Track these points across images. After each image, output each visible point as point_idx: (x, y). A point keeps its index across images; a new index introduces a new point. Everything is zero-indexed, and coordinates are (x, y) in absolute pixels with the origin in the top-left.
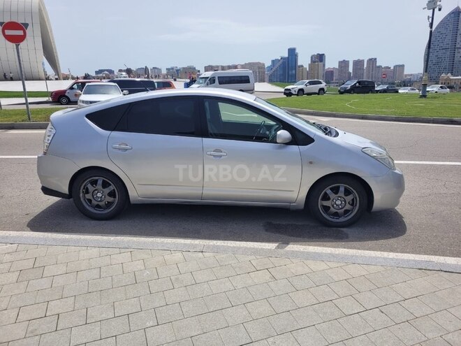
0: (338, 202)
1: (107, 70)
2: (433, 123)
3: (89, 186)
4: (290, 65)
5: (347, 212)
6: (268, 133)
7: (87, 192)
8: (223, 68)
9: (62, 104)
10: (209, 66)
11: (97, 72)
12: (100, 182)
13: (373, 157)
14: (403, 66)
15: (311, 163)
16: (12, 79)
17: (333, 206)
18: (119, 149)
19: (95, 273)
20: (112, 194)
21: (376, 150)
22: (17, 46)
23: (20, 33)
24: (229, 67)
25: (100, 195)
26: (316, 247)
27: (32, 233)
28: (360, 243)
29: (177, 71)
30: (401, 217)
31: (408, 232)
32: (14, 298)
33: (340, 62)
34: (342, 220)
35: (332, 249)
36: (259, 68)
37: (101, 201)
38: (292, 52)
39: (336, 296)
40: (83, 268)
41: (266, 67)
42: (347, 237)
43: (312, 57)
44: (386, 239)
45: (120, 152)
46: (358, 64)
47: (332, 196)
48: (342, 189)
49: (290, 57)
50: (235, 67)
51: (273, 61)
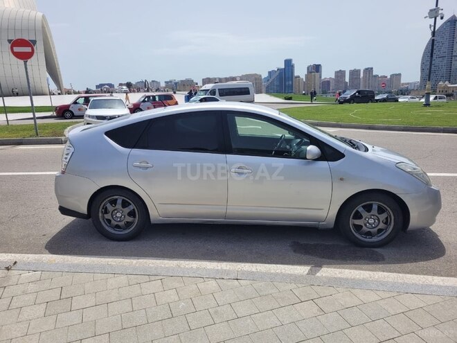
0: (371, 221)
1: (108, 85)
2: (443, 132)
3: (108, 205)
4: (287, 76)
5: (380, 231)
6: (288, 147)
7: (106, 212)
8: (221, 80)
9: (66, 119)
10: (207, 78)
11: (97, 87)
12: (119, 201)
13: (408, 172)
14: (400, 75)
15: (341, 179)
16: (17, 95)
17: (366, 225)
18: (140, 167)
19: (126, 306)
20: (132, 214)
21: (408, 165)
22: (25, 63)
23: (28, 50)
24: (227, 80)
25: (120, 215)
26: (352, 271)
27: (51, 255)
28: (399, 265)
29: (176, 83)
30: (437, 236)
31: (447, 252)
32: (43, 336)
33: (337, 73)
34: (375, 239)
35: (370, 273)
36: (256, 79)
37: (120, 221)
38: (288, 63)
39: (397, 334)
40: (113, 300)
41: (263, 78)
42: (383, 259)
43: (308, 68)
44: (427, 260)
45: (141, 170)
46: (354, 73)
47: (365, 214)
48: (375, 207)
49: (287, 68)
50: (233, 79)
51: (270, 73)
